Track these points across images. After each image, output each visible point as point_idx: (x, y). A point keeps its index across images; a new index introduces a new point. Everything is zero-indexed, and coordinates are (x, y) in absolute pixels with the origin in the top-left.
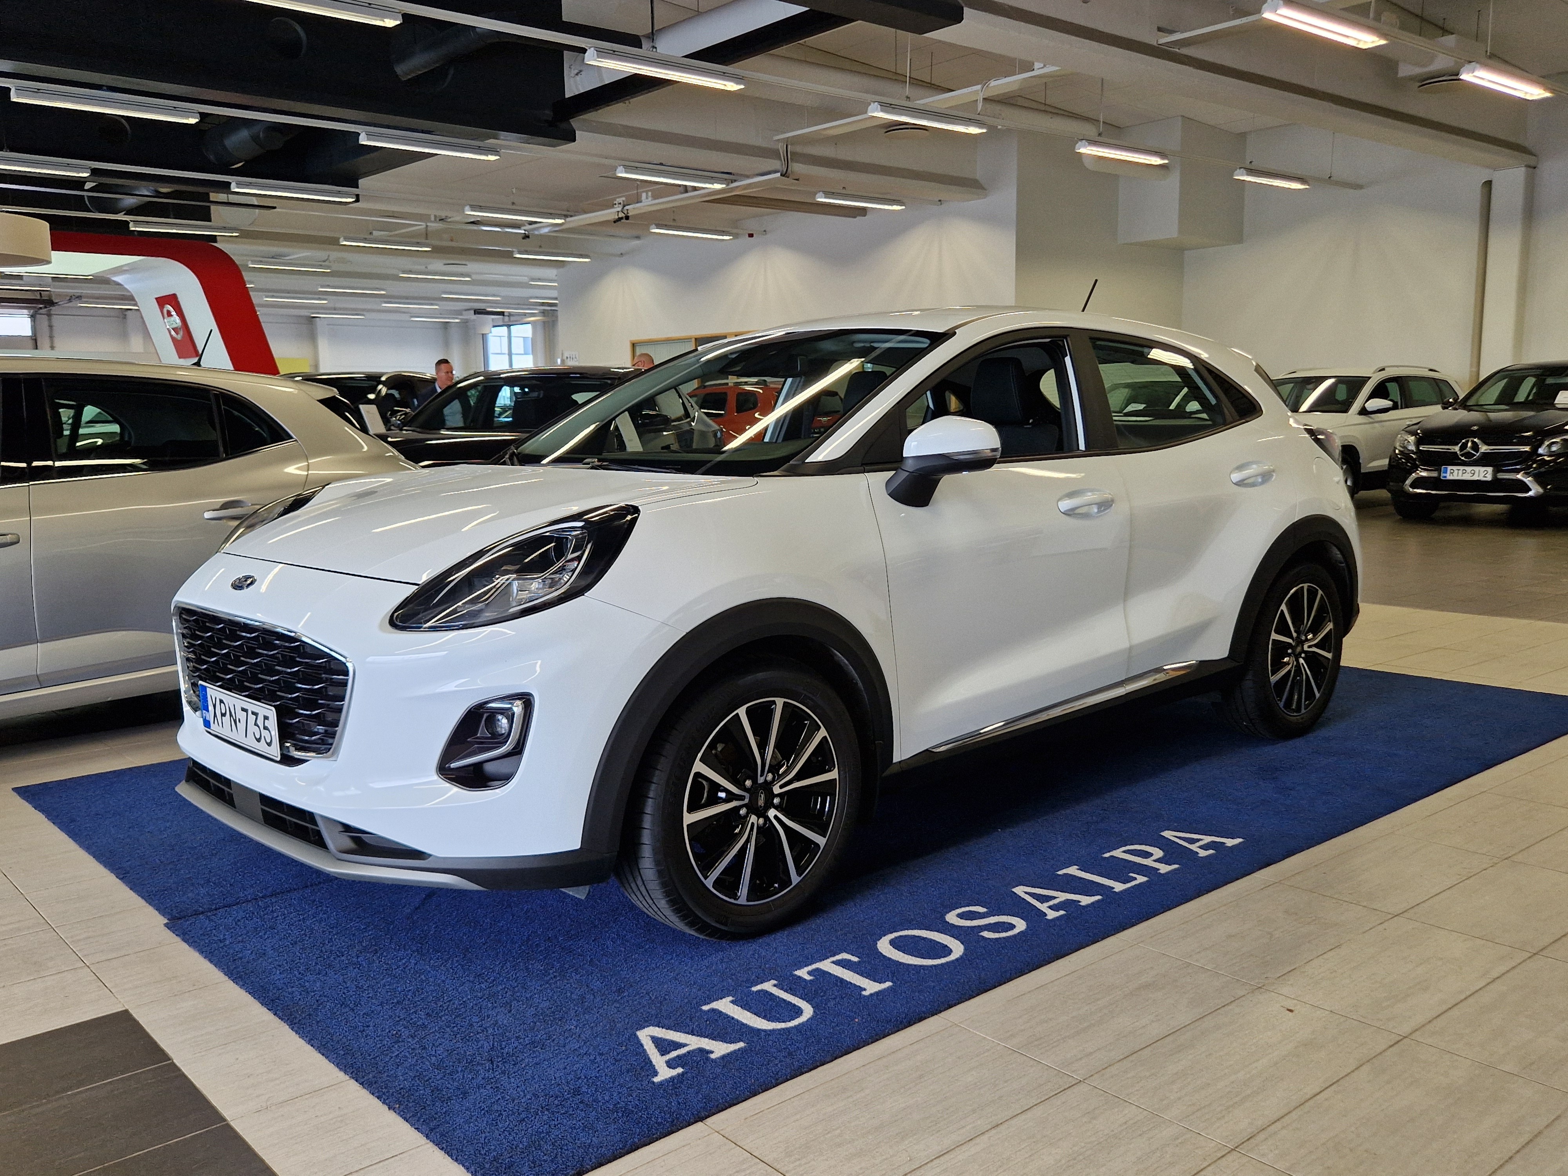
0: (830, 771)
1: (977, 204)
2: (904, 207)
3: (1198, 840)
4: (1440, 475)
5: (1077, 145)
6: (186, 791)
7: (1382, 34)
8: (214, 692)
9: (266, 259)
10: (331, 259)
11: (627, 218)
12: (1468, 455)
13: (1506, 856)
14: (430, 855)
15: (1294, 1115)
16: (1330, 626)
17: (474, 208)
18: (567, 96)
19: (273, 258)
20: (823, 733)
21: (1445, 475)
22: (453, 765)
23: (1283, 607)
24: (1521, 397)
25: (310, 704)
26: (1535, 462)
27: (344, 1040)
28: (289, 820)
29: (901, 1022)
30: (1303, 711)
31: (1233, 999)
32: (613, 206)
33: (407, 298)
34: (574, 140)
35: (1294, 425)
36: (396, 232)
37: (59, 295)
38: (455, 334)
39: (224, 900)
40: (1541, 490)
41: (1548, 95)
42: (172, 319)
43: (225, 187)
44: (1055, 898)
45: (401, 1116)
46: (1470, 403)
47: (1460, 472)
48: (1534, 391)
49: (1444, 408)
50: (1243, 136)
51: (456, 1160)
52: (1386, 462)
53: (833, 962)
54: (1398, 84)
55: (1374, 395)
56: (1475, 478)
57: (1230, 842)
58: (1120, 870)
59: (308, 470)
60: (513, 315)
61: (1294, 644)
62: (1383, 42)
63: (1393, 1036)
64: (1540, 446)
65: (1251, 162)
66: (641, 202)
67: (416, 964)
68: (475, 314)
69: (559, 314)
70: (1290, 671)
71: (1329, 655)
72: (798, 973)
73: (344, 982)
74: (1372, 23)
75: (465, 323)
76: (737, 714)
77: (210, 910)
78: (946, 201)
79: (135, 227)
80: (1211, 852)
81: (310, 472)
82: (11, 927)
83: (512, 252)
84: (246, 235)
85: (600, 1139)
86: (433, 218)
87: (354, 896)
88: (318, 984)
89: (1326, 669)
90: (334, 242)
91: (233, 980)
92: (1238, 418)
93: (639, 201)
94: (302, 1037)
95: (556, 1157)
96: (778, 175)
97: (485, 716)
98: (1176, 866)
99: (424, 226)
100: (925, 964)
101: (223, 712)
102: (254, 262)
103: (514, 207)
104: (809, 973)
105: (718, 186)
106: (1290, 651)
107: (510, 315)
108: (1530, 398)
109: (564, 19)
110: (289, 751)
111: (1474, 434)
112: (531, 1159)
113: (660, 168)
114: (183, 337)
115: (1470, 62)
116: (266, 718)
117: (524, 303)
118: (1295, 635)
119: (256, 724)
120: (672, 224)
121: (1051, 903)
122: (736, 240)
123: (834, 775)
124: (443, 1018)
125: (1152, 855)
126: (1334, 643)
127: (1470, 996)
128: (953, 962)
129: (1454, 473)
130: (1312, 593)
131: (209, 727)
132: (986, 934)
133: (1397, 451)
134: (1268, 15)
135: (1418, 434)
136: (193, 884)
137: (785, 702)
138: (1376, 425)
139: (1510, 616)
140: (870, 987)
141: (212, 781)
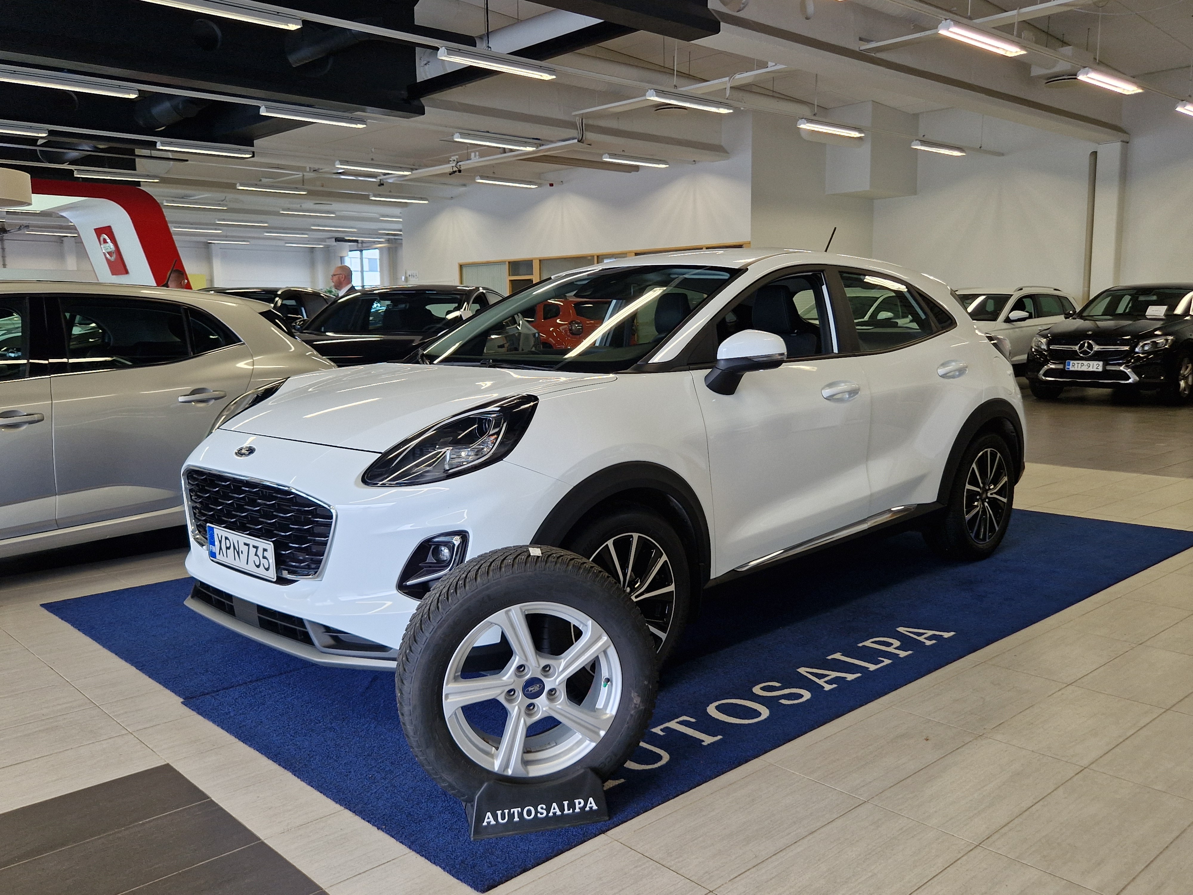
0: (669, 585)
1: (722, 164)
2: (668, 166)
3: (923, 634)
4: (1065, 366)
5: (798, 122)
6: (192, 604)
7: (1023, 47)
8: (219, 531)
9: (178, 199)
10: (227, 199)
11: (460, 171)
12: (1085, 353)
13: (1140, 642)
14: (391, 649)
15: (1016, 821)
16: (1005, 479)
17: (342, 162)
18: (418, 81)
19: (182, 198)
20: (664, 558)
21: (1068, 367)
22: (408, 583)
23: (974, 466)
24: (1120, 310)
25: (300, 540)
26: (1133, 358)
27: (335, 782)
28: (280, 624)
29: (734, 763)
30: (988, 540)
31: (963, 744)
32: (449, 162)
33: (284, 229)
34: (424, 114)
35: (979, 334)
36: (278, 180)
37: (11, 225)
38: (319, 256)
39: (222, 684)
40: (1137, 379)
41: (1140, 91)
42: (107, 245)
43: (152, 145)
44: (828, 675)
45: (388, 834)
46: (1085, 314)
47: (1080, 365)
48: (1130, 305)
49: (1066, 318)
50: (916, 116)
51: (434, 863)
52: (1025, 357)
53: (677, 723)
54: (1031, 81)
55: (1014, 308)
56: (1091, 369)
57: (946, 635)
58: (872, 656)
59: (253, 366)
60: (365, 243)
61: (981, 492)
62: (1023, 52)
63: (1077, 767)
64: (1136, 346)
65: (924, 136)
66: (470, 159)
67: (375, 728)
68: (336, 241)
69: (404, 242)
70: (978, 512)
71: (1005, 500)
72: (654, 730)
73: (325, 741)
74: (1017, 39)
75: (327, 248)
76: (607, 545)
77: (214, 692)
78: (699, 161)
79: (78, 174)
80: (934, 642)
81: (255, 367)
82: (64, 706)
83: (369, 195)
84: (164, 181)
85: (535, 847)
86: (308, 170)
87: (318, 680)
88: (307, 743)
89: (1003, 510)
90: (233, 186)
91: (242, 741)
92: (941, 329)
93: (469, 159)
94: (303, 781)
95: (506, 859)
96: (576, 141)
97: (433, 547)
98: (910, 652)
99: (301, 175)
100: (743, 723)
101: (228, 545)
102: (168, 201)
103: (373, 162)
104: (661, 730)
105: (529, 149)
106: (978, 497)
107: (363, 242)
108: (1127, 310)
109: (415, 24)
110: (282, 574)
111: (1089, 337)
112: (488, 861)
113: (486, 134)
114: (116, 259)
115: (1085, 67)
116: (265, 550)
117: (374, 233)
118: (981, 485)
119: (256, 555)
120: (491, 175)
121: (826, 679)
122: (540, 188)
123: (672, 588)
124: (404, 766)
125: (892, 644)
126: (1008, 491)
127: (1126, 739)
128: (762, 721)
129: (1075, 366)
130: (994, 455)
131: (215, 557)
132: (783, 701)
133: (1033, 350)
134: (943, 32)
135: (1048, 337)
136: (196, 674)
137: (639, 536)
138: (1017, 330)
139: (1123, 471)
140: (708, 740)
141: (213, 595)
